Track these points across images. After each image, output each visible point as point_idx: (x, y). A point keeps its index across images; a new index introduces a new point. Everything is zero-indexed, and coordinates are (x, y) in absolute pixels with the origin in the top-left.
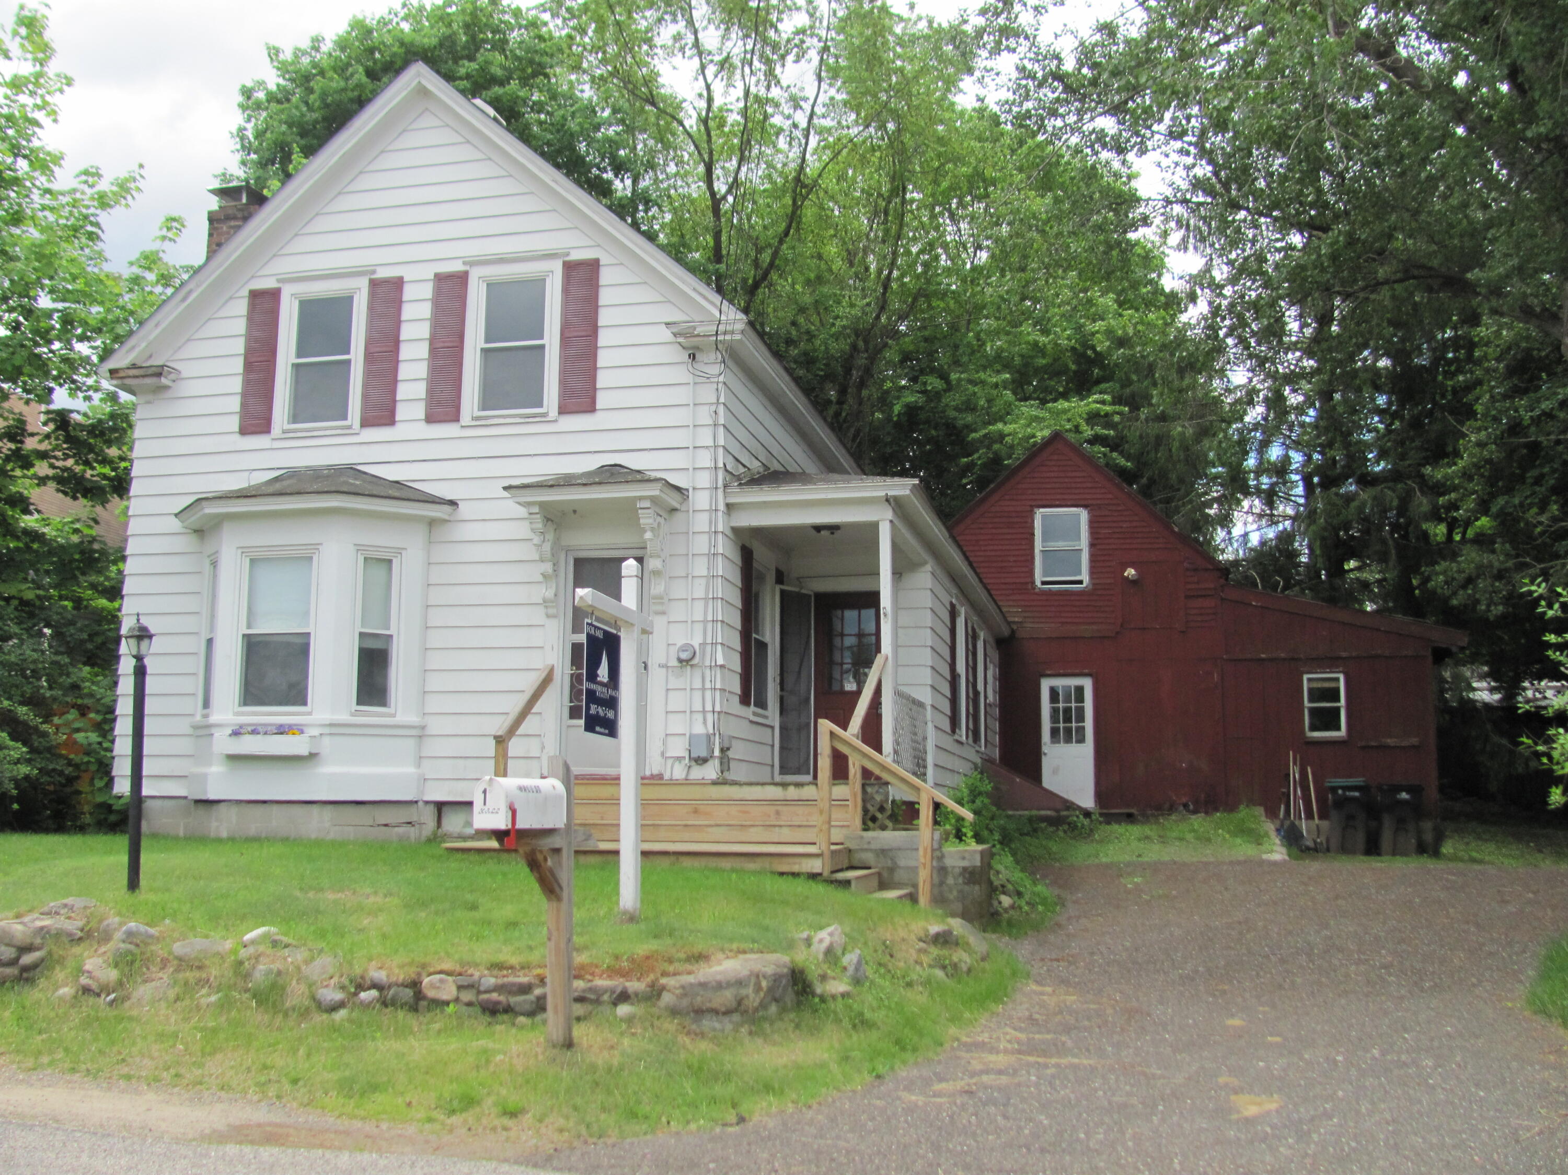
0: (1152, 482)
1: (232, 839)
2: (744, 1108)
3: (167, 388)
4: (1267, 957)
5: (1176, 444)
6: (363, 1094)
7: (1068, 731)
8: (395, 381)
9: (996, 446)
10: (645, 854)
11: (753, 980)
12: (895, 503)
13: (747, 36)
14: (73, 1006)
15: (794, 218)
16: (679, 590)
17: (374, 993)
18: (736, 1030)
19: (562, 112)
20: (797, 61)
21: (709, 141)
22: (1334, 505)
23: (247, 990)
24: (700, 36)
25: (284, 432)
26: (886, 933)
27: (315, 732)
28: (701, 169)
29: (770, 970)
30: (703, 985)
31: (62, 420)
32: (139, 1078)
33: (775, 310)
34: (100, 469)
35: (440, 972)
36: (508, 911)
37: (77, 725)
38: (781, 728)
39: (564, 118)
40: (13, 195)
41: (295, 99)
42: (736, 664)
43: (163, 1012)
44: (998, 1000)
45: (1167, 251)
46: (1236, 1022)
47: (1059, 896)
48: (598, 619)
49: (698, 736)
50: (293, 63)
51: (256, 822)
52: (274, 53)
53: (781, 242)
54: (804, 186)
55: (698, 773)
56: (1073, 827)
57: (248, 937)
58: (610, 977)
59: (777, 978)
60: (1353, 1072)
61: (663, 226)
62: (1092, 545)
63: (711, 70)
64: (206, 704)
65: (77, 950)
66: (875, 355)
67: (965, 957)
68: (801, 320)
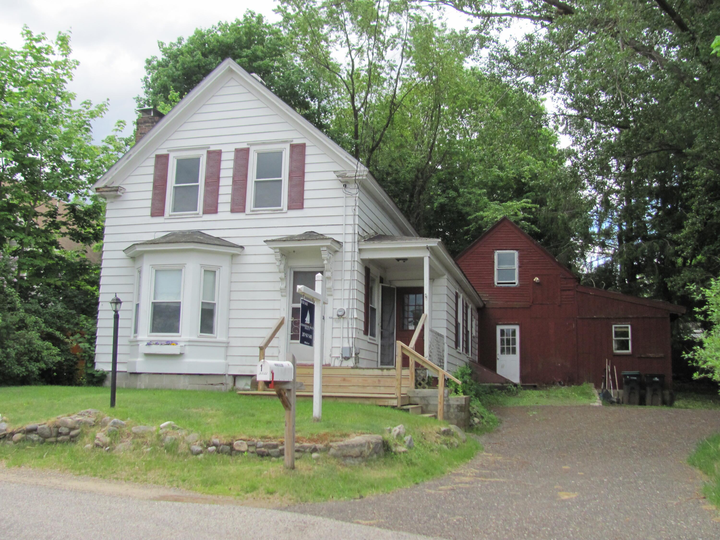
0: (550, 239)
1: (146, 389)
2: (363, 493)
3: (120, 196)
4: (584, 443)
5: (560, 222)
6: (211, 485)
7: (508, 349)
8: (218, 195)
9: (480, 222)
10: (323, 397)
11: (367, 444)
12: (431, 249)
13: (370, 38)
14: (92, 452)
15: (390, 119)
16: (338, 286)
17: (214, 448)
18: (360, 464)
19: (288, 72)
20: (392, 49)
21: (353, 84)
22: (631, 249)
23: (162, 446)
24: (349, 37)
25: (170, 216)
26: (423, 430)
27: (183, 344)
28: (349, 96)
29: (374, 441)
30: (347, 446)
31: (72, 208)
32: (121, 479)
33: (382, 160)
34: (88, 230)
35: (241, 440)
36: (267, 417)
37: (80, 340)
38: (382, 345)
39: (289, 75)
40: (54, 112)
41: (170, 65)
42: (362, 317)
43: (128, 454)
44: (469, 458)
45: (558, 134)
46: (566, 467)
47: (500, 419)
48: (306, 298)
49: (346, 348)
50: (169, 49)
51: (157, 382)
52: (161, 45)
53: (384, 130)
54: (395, 105)
55: (346, 364)
56: (509, 391)
57: (162, 425)
58: (309, 442)
59: (377, 444)
60: (610, 485)
61: (332, 122)
62: (520, 267)
63: (353, 53)
64: (136, 331)
65: (93, 429)
66: (426, 180)
67: (456, 441)
68: (393, 164)
